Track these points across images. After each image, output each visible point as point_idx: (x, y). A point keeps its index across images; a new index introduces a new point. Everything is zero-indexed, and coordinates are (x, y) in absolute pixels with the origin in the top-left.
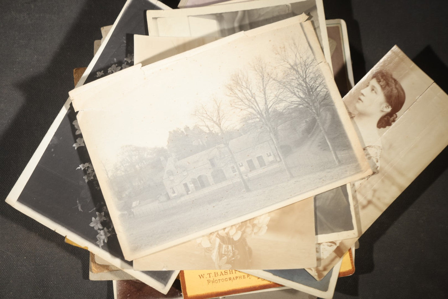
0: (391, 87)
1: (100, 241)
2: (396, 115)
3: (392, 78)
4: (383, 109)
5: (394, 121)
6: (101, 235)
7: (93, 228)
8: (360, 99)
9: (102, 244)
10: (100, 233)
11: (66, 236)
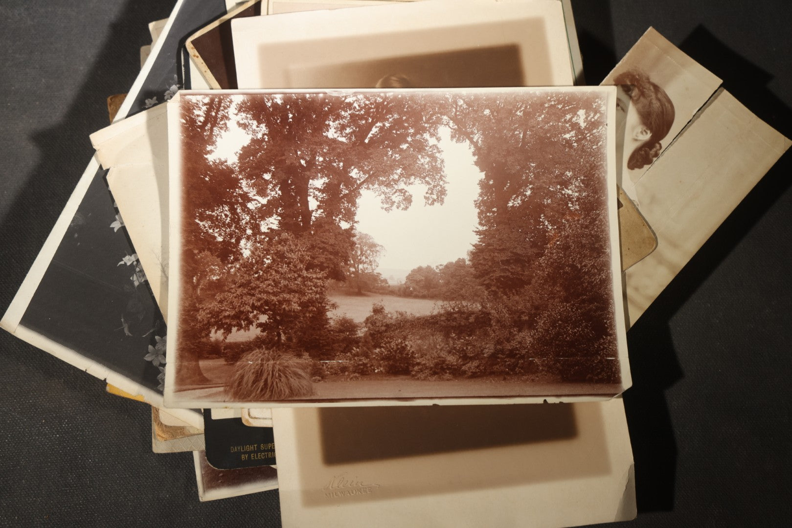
0: (649, 99)
2: (660, 145)
3: (649, 82)
4: (637, 136)
5: (656, 155)
7: (150, 363)
11: (105, 380)
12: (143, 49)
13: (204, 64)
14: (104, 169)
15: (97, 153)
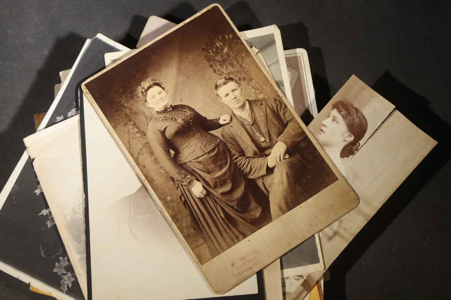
0: (353, 116)
1: (64, 286)
2: (359, 143)
3: (353, 107)
4: (345, 138)
5: (357, 149)
6: (65, 280)
7: (57, 273)
8: (322, 130)
9: (66, 290)
10: (64, 278)
11: (29, 283)
12: (56, 86)
13: (92, 97)
14: (32, 158)
15: (28, 149)
